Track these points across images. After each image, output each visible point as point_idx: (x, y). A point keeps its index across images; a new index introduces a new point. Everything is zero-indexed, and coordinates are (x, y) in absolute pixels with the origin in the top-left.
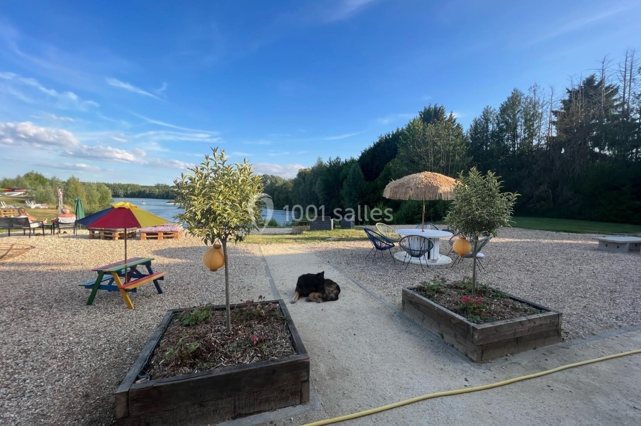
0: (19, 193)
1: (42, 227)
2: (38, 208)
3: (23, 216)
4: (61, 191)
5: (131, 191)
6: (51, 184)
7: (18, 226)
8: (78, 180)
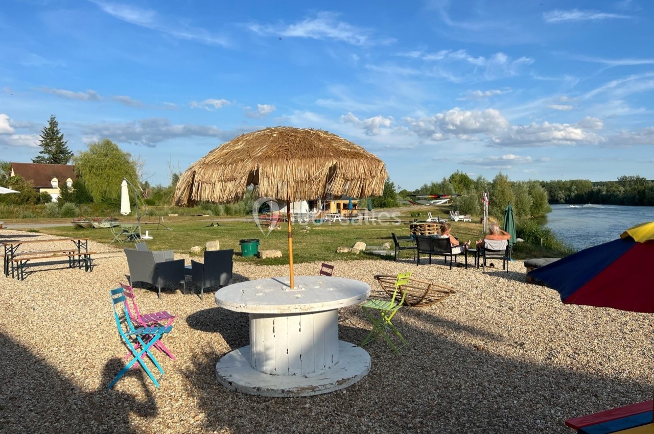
0: (444, 201)
1: (465, 253)
2: (462, 221)
3: (445, 236)
4: (487, 196)
5: (576, 192)
6: (476, 188)
7: (439, 250)
8: (507, 179)
